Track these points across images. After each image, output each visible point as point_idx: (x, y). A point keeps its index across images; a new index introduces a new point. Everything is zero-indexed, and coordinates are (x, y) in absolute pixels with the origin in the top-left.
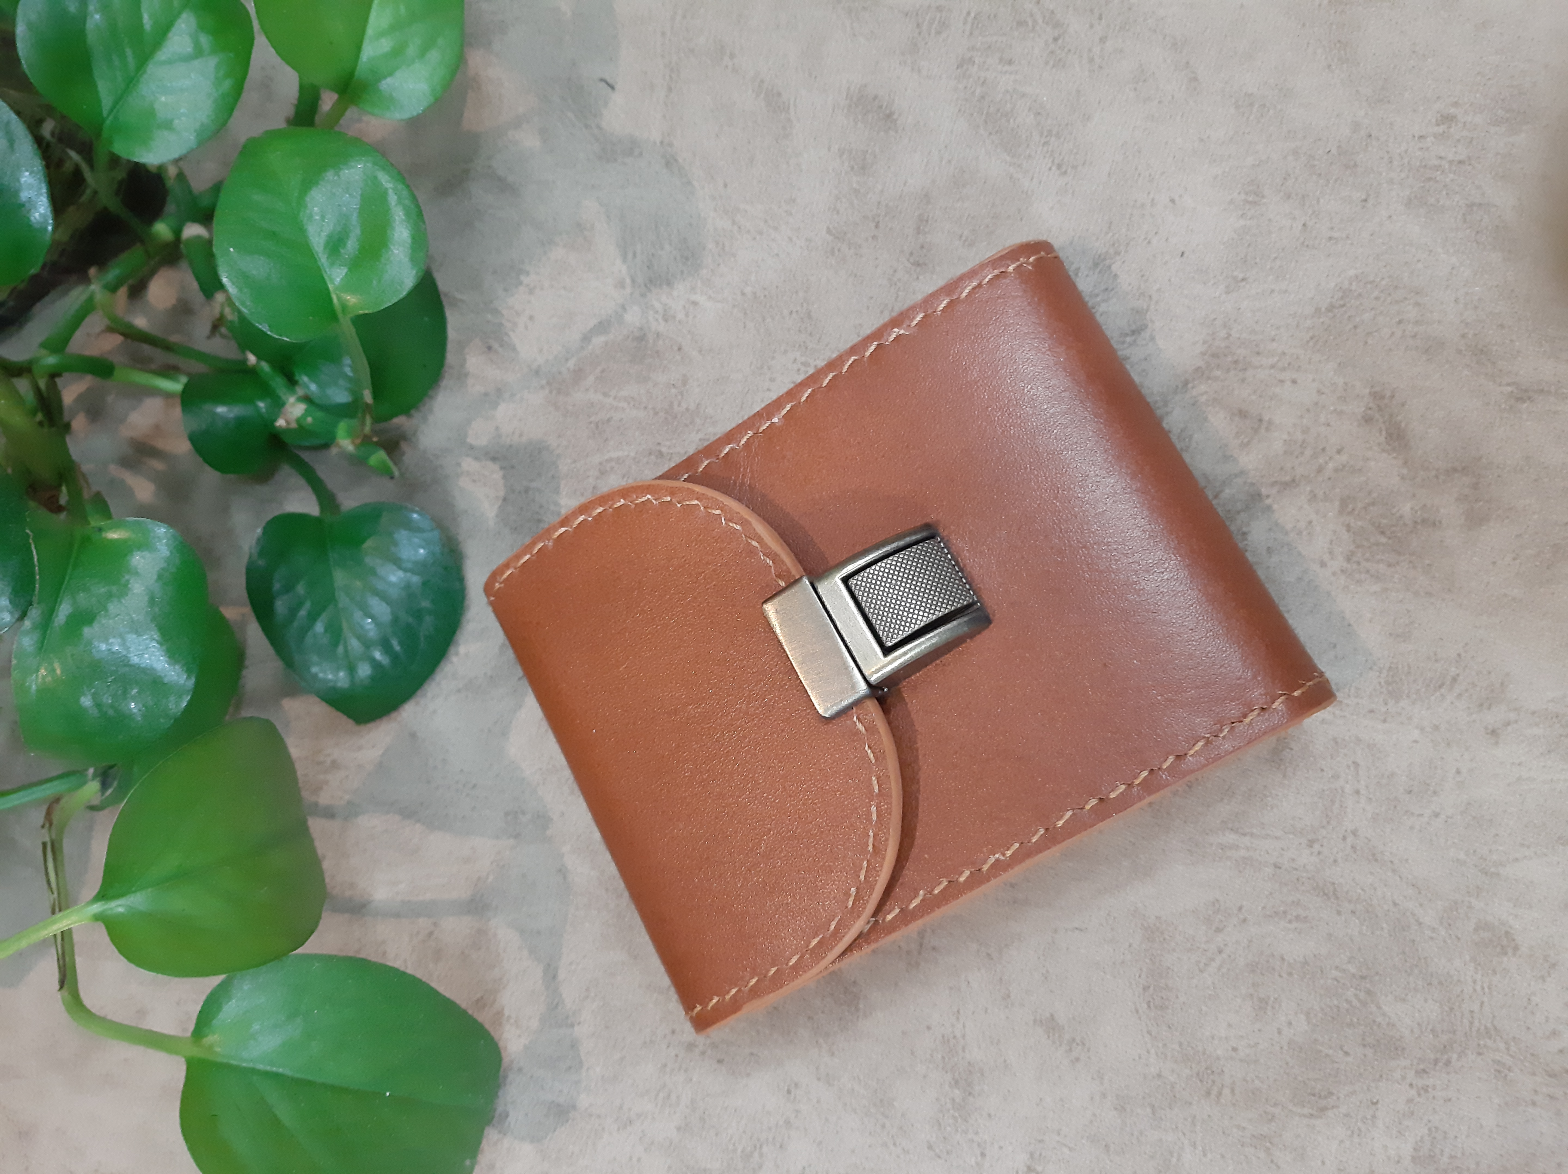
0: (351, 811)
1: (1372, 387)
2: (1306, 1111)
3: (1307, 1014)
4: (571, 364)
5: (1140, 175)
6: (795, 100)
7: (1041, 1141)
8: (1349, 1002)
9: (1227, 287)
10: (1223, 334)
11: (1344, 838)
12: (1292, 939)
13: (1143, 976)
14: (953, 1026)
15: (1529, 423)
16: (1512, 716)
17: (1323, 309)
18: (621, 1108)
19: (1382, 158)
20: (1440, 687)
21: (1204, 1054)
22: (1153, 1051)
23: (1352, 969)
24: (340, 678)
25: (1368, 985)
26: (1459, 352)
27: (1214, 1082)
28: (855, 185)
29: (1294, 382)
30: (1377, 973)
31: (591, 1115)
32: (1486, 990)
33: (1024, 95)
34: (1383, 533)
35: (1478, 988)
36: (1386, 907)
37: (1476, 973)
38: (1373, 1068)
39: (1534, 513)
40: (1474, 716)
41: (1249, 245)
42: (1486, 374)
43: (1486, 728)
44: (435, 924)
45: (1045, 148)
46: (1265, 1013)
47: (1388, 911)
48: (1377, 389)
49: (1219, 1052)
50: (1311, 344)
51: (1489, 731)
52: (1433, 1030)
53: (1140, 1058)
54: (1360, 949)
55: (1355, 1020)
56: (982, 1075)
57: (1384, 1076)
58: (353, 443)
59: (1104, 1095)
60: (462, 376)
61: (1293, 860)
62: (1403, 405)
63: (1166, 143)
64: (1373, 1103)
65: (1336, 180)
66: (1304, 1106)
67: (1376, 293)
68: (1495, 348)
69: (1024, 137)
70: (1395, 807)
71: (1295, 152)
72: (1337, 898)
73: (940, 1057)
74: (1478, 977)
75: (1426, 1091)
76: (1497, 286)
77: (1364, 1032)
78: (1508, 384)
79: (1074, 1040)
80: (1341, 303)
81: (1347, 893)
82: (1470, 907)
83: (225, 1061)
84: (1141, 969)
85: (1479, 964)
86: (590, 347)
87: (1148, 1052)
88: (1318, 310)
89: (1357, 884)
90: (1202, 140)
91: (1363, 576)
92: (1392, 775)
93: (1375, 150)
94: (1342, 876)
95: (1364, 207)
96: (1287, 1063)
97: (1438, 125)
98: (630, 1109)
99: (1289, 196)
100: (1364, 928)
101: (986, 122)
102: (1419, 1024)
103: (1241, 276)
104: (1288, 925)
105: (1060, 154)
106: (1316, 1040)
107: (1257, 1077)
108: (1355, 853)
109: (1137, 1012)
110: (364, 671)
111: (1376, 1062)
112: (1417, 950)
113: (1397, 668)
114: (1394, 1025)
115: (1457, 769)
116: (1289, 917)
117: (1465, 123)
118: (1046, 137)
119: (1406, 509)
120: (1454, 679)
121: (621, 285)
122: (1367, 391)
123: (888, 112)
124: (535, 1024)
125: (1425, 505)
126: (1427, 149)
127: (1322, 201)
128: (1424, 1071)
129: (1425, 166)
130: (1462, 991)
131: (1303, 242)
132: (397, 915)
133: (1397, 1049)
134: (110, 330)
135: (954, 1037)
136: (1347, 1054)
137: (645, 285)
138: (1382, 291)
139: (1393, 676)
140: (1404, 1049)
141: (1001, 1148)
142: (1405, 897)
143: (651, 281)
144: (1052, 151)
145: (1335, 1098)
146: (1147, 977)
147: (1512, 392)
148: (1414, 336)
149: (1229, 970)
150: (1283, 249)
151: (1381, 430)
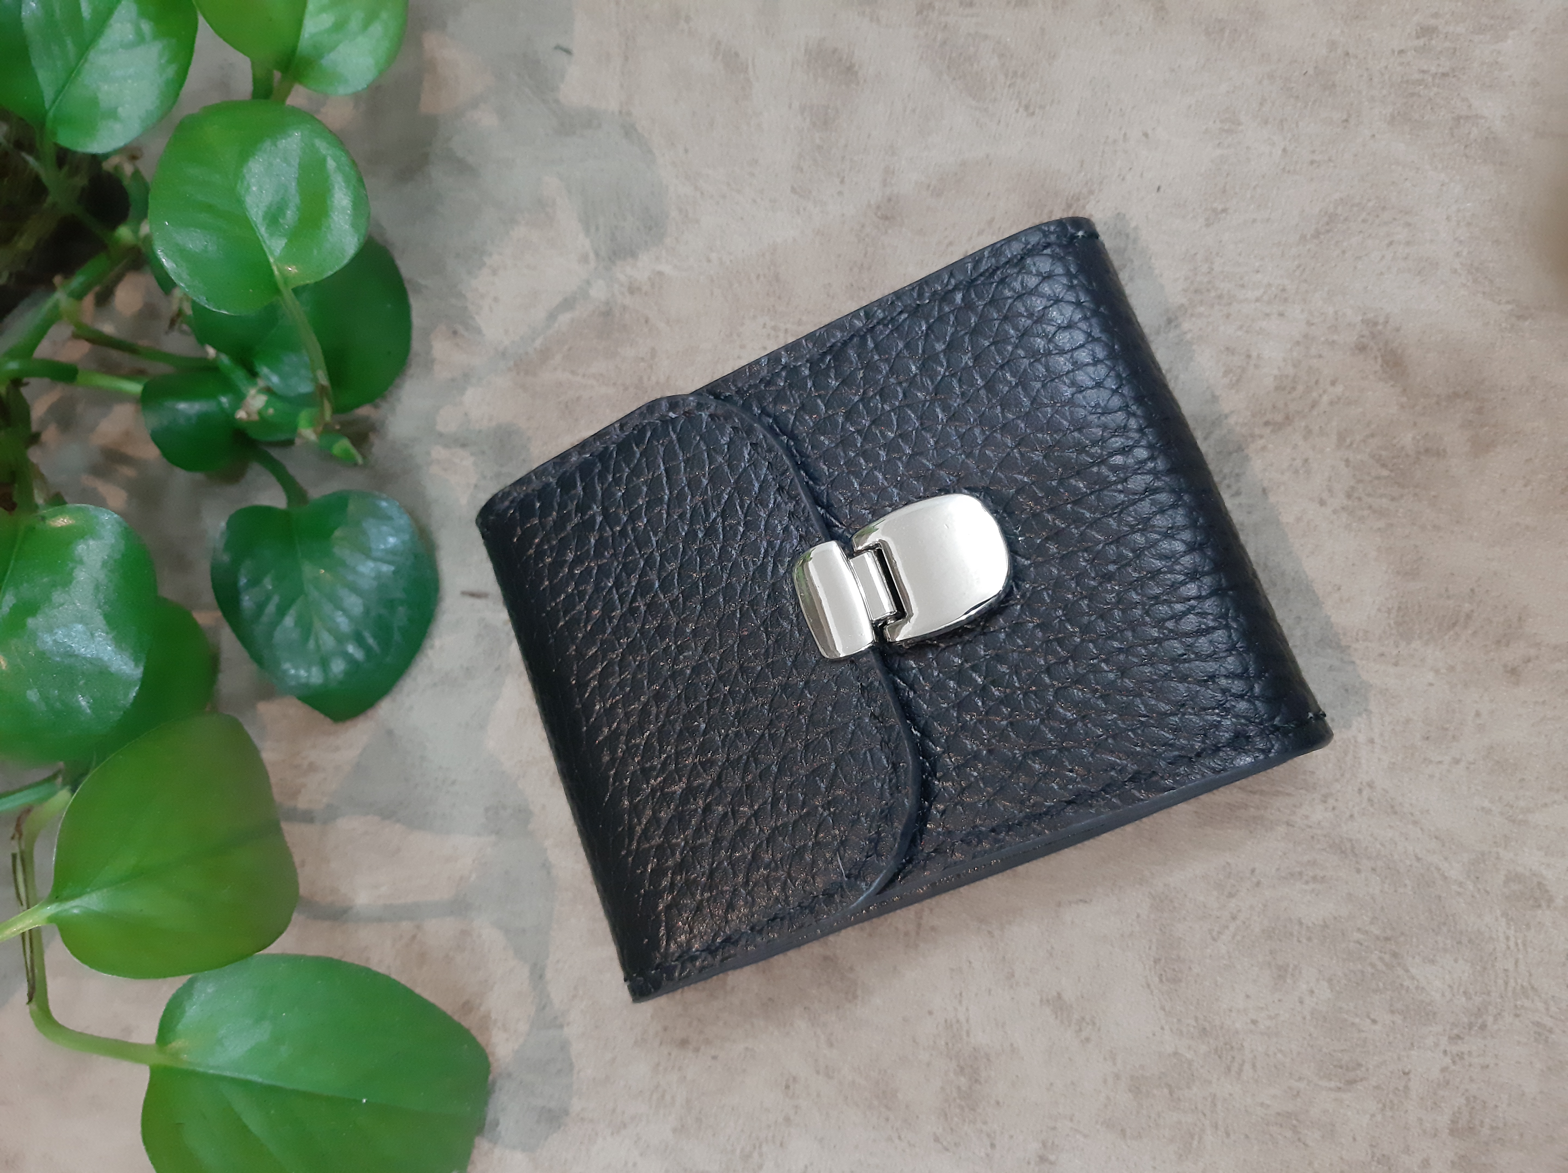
0: (331, 814)
1: (1365, 314)
2: (1332, 1084)
3: (1330, 981)
4: (538, 343)
5: (1110, 110)
6: (753, 59)
7: (1054, 1128)
8: (1373, 965)
9: (1207, 219)
10: (1205, 268)
11: (1360, 791)
12: (1309, 902)
13: (1154, 948)
14: (956, 1009)
15: (1532, 341)
16: (1533, 652)
17: (1309, 237)
18: (614, 1111)
19: (1361, 76)
20: (1454, 624)
21: (1222, 1028)
22: (1167, 1027)
23: (1375, 930)
24: (314, 676)
25: (1393, 947)
26: (1455, 271)
27: (1233, 1058)
28: (818, 141)
29: (1281, 314)
30: (1402, 934)
31: (583, 1119)
32: (1521, 946)
33: (986, 37)
34: (1384, 466)
35: (1512, 944)
36: (1408, 862)
37: (1509, 928)
38: (1402, 1035)
39: (1544, 435)
40: (1492, 654)
41: (1228, 175)
42: (1484, 293)
43: (1505, 666)
44: (418, 927)
45: (1011, 90)
46: (1285, 981)
47: (1411, 866)
48: (1371, 315)
49: (1238, 1025)
50: (1297, 273)
51: (1509, 669)
52: (1465, 993)
53: (1154, 1035)
54: (1382, 908)
55: (1381, 985)
56: (988, 1060)
57: (1415, 1044)
58: (315, 432)
59: (1117, 1077)
60: (429, 363)
61: (1307, 817)
62: (1398, 330)
63: (1136, 75)
64: (1404, 1073)
65: (1315, 101)
66: (1331, 1080)
67: (1364, 215)
68: (1491, 265)
69: (989, 80)
70: (1413, 755)
71: (1271, 77)
72: (1356, 855)
73: (943, 1043)
74: (1511, 933)
75: (1462, 1058)
76: (1490, 200)
77: (1392, 998)
78: (1508, 302)
79: (1083, 1019)
80: (1328, 228)
81: (1366, 848)
82: (1498, 858)
83: (191, 1068)
84: (1151, 941)
85: (1512, 919)
86: (556, 325)
87: (1162, 1028)
88: (1303, 238)
89: (1376, 839)
90: (1173, 70)
91: (1366, 513)
92: (1408, 721)
93: (1353, 68)
94: (1359, 832)
95: (1345, 128)
96: (1310, 1035)
97: (1418, 38)
98: (623, 1113)
99: (1266, 122)
100: (1386, 886)
101: (949, 67)
102: (1450, 986)
103: (1220, 208)
104: (1305, 887)
105: (1027, 94)
106: (1341, 1008)
107: (1281, 1051)
108: (1372, 805)
109: (1148, 986)
110: (338, 667)
111: (1406, 1030)
112: (1444, 907)
113: (1407, 607)
114: (1423, 988)
115: (1477, 711)
116: (1305, 878)
117: (1447, 33)
118: (1012, 77)
119: (1407, 439)
120: (1469, 617)
121: (584, 259)
122: (1360, 318)
123: (848, 64)
124: (523, 1027)
125: (1427, 434)
126: (1408, 64)
127: (1300, 124)
128: (1458, 1037)
129: (1407, 81)
130: (1495, 949)
131: (1284, 169)
132: (380, 920)
133: (1427, 1014)
134: (76, 336)
135: (958, 1021)
136: (1374, 1022)
137: (610, 259)
138: (1369, 214)
139: (1403, 616)
140: (1435, 1014)
141: (1011, 1137)
142: (1428, 851)
143: (615, 253)
144: (1019, 92)
145: (1363, 1069)
146: (1157, 949)
147: (1512, 310)
148: (1406, 258)
149: (1244, 937)
150: (1263, 177)
151: (1376, 358)
